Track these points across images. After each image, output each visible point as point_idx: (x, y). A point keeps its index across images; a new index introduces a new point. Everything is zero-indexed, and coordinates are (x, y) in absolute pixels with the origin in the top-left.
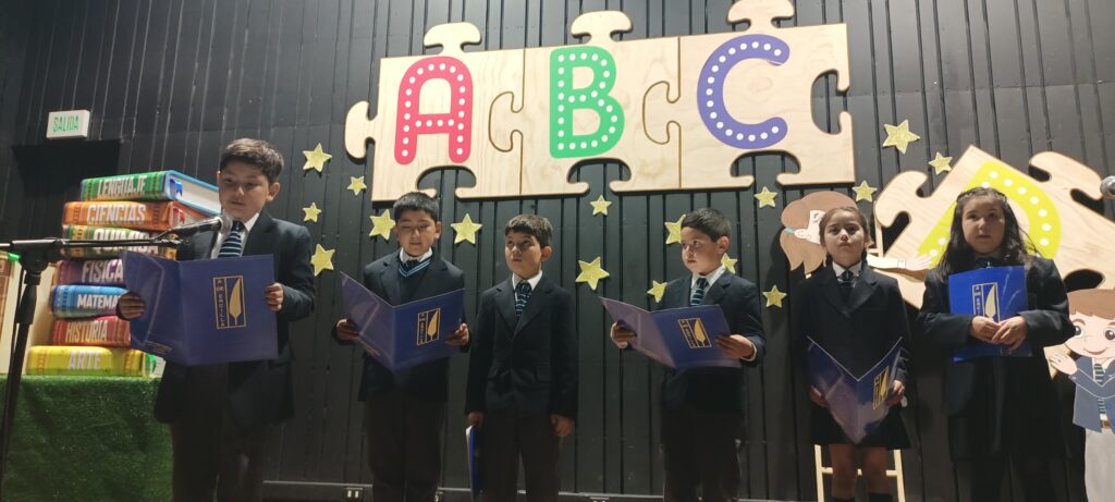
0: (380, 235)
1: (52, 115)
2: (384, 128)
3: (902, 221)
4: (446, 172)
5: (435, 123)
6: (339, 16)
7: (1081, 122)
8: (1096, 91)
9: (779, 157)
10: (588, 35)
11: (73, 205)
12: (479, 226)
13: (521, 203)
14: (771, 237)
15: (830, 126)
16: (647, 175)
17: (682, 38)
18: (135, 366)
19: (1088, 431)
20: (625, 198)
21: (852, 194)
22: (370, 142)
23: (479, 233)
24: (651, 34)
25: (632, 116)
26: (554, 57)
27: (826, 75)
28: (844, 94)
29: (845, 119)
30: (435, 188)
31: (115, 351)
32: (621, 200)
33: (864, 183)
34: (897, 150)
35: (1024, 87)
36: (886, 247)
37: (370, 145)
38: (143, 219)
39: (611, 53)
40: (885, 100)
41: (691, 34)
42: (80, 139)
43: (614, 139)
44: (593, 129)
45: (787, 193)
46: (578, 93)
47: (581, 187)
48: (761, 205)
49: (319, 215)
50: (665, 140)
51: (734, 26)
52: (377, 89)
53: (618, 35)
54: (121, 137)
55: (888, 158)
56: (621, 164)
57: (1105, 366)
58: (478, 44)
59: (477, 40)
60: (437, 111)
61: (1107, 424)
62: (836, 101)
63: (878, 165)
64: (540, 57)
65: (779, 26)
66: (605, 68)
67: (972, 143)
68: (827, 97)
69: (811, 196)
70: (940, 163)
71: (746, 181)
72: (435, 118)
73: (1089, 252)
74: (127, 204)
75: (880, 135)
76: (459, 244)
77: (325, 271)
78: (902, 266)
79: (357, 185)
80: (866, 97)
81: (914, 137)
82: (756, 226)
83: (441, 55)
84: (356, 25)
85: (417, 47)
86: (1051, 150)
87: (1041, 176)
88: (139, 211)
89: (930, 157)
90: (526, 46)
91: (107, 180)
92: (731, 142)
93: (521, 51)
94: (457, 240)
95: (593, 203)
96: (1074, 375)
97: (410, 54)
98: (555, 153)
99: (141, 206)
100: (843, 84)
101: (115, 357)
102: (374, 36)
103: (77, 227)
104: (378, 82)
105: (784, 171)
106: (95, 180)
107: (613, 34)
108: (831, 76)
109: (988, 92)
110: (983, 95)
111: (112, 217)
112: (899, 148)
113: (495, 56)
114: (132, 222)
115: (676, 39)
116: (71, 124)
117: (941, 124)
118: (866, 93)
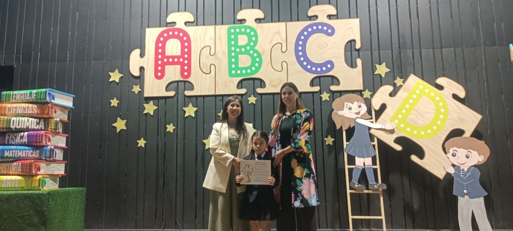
0: (149, 113)
2: (149, 62)
3: (383, 107)
4: (179, 83)
5: (173, 60)
6: (124, 7)
7: (456, 64)
8: (463, 51)
9: (331, 78)
10: (244, 20)
12: (196, 109)
13: (216, 98)
14: (328, 114)
15: (353, 65)
16: (273, 86)
17: (288, 23)
18: (37, 185)
19: (459, 197)
20: (263, 96)
21: (362, 95)
22: (142, 69)
23: (196, 112)
24: (273, 20)
25: (266, 59)
26: (229, 30)
27: (350, 41)
28: (358, 50)
29: (359, 62)
30: (175, 91)
31: (26, 178)
32: (261, 97)
33: (367, 90)
34: (380, 75)
35: (434, 49)
36: (377, 118)
38: (36, 112)
39: (255, 28)
40: (375, 53)
41: (291, 21)
43: (258, 69)
44: (248, 64)
45: (335, 95)
46: (241, 47)
47: (243, 91)
48: (323, 99)
49: (118, 103)
50: (281, 70)
51: (310, 18)
52: (145, 43)
53: (258, 20)
54: (14, 64)
55: (377, 79)
56: (261, 80)
57: (466, 170)
58: (193, 22)
59: (192, 20)
60: (174, 54)
61: (467, 194)
62: (355, 53)
63: (373, 83)
64: (223, 30)
65: (330, 19)
66: (253, 36)
67: (412, 73)
68: (351, 52)
69: (344, 96)
70: (399, 81)
71: (317, 89)
72: (173, 57)
73: (459, 120)
74: (27, 105)
75: (374, 69)
76: (187, 117)
77: (122, 130)
78: (383, 127)
79: (136, 89)
80: (368, 52)
81: (388, 70)
82: (321, 109)
83: (175, 27)
84: (133, 12)
85: (163, 23)
86: (444, 76)
87: (440, 88)
88: (33, 109)
89: (395, 79)
90: (216, 24)
91: (15, 92)
92: (310, 71)
93: (214, 26)
94: (186, 116)
95: (249, 98)
96: (454, 174)
97: (160, 26)
98: (231, 75)
99: (34, 106)
100: (358, 46)
101: (26, 181)
102: (142, 17)
103: (2, 117)
104: (145, 40)
105: (333, 84)
106: (8, 92)
107: (256, 20)
108: (352, 42)
109: (419, 50)
110: (416, 51)
111: (20, 111)
112: (382, 75)
113: (201, 28)
114: (30, 114)
115: (284, 23)
117: (399, 64)
118: (368, 50)
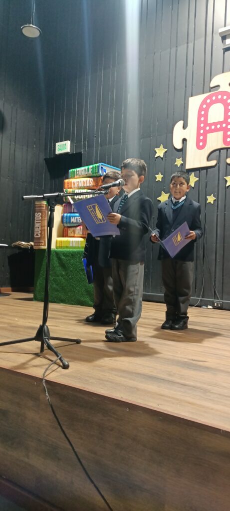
1: (57, 144)
2: (191, 134)
4: (222, 151)
5: (216, 126)
6: (169, 81)
11: (66, 181)
22: (184, 140)
30: (217, 160)
37: (185, 142)
38: (92, 185)
42: (67, 154)
49: (162, 178)
52: (188, 113)
54: (82, 151)
60: (217, 121)
72: (215, 124)
74: (86, 179)
79: (179, 162)
83: (218, 91)
84: (177, 83)
85: (207, 88)
88: (90, 182)
91: (78, 169)
94: (227, 185)
97: (203, 93)
99: (91, 179)
102: (186, 87)
103: (69, 190)
104: (188, 110)
106: (73, 170)
111: (81, 185)
114: (88, 186)
116: (64, 147)
